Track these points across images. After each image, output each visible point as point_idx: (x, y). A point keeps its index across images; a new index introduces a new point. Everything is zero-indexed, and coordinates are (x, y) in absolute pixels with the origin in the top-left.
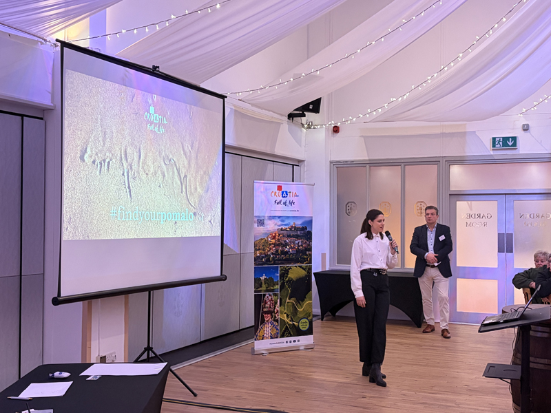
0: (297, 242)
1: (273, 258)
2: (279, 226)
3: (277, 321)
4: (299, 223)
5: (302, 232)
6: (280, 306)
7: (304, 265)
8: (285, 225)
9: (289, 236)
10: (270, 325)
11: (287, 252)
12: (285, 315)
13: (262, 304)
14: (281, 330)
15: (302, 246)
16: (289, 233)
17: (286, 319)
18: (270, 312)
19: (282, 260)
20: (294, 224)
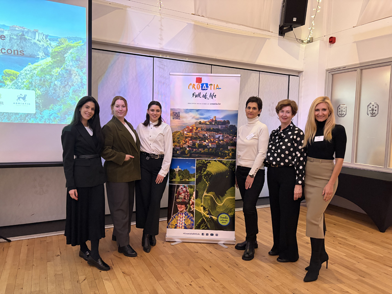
0: (217, 136)
1: (189, 151)
2: (198, 119)
3: (192, 212)
4: (220, 117)
5: (224, 126)
6: (196, 198)
7: (224, 160)
8: (204, 118)
9: (208, 130)
10: (184, 215)
11: (205, 147)
12: (202, 208)
13: (175, 195)
14: (196, 221)
15: (223, 140)
16: (208, 127)
17: (202, 211)
18: (185, 204)
19: (200, 153)
20: (215, 117)
